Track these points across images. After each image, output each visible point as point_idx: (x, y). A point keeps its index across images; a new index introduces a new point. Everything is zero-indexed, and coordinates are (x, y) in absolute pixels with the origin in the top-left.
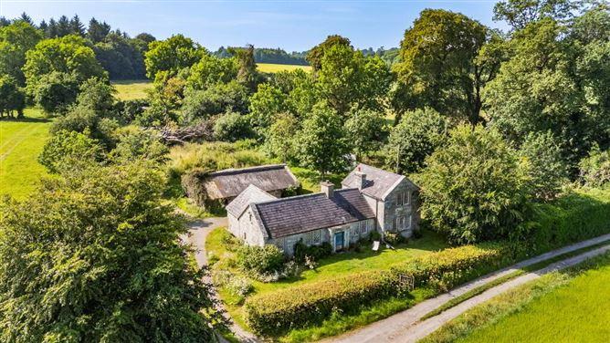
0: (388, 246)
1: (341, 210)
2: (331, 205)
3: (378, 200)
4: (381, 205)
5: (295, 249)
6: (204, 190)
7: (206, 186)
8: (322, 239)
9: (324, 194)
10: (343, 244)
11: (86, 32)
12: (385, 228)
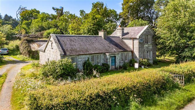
0: (143, 67)
1: (112, 45)
2: (106, 43)
3: (134, 39)
4: (136, 42)
5: (84, 66)
6: (29, 46)
7: (31, 45)
8: (102, 62)
9: (101, 37)
10: (115, 65)
11: (3, 18)
12: (139, 56)
